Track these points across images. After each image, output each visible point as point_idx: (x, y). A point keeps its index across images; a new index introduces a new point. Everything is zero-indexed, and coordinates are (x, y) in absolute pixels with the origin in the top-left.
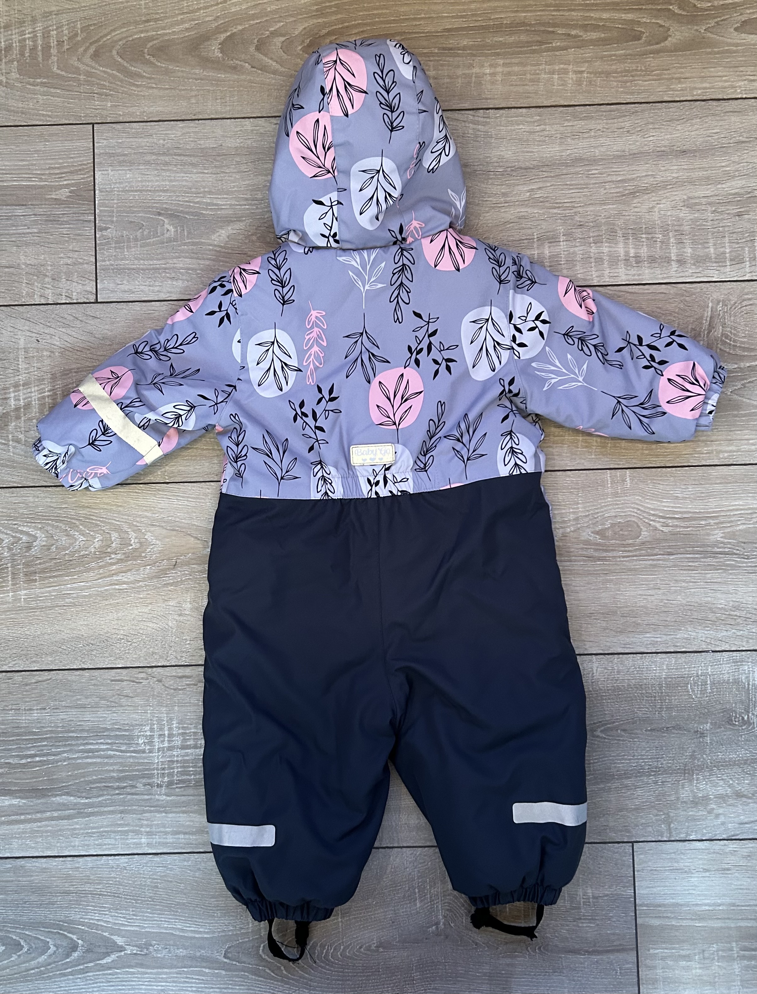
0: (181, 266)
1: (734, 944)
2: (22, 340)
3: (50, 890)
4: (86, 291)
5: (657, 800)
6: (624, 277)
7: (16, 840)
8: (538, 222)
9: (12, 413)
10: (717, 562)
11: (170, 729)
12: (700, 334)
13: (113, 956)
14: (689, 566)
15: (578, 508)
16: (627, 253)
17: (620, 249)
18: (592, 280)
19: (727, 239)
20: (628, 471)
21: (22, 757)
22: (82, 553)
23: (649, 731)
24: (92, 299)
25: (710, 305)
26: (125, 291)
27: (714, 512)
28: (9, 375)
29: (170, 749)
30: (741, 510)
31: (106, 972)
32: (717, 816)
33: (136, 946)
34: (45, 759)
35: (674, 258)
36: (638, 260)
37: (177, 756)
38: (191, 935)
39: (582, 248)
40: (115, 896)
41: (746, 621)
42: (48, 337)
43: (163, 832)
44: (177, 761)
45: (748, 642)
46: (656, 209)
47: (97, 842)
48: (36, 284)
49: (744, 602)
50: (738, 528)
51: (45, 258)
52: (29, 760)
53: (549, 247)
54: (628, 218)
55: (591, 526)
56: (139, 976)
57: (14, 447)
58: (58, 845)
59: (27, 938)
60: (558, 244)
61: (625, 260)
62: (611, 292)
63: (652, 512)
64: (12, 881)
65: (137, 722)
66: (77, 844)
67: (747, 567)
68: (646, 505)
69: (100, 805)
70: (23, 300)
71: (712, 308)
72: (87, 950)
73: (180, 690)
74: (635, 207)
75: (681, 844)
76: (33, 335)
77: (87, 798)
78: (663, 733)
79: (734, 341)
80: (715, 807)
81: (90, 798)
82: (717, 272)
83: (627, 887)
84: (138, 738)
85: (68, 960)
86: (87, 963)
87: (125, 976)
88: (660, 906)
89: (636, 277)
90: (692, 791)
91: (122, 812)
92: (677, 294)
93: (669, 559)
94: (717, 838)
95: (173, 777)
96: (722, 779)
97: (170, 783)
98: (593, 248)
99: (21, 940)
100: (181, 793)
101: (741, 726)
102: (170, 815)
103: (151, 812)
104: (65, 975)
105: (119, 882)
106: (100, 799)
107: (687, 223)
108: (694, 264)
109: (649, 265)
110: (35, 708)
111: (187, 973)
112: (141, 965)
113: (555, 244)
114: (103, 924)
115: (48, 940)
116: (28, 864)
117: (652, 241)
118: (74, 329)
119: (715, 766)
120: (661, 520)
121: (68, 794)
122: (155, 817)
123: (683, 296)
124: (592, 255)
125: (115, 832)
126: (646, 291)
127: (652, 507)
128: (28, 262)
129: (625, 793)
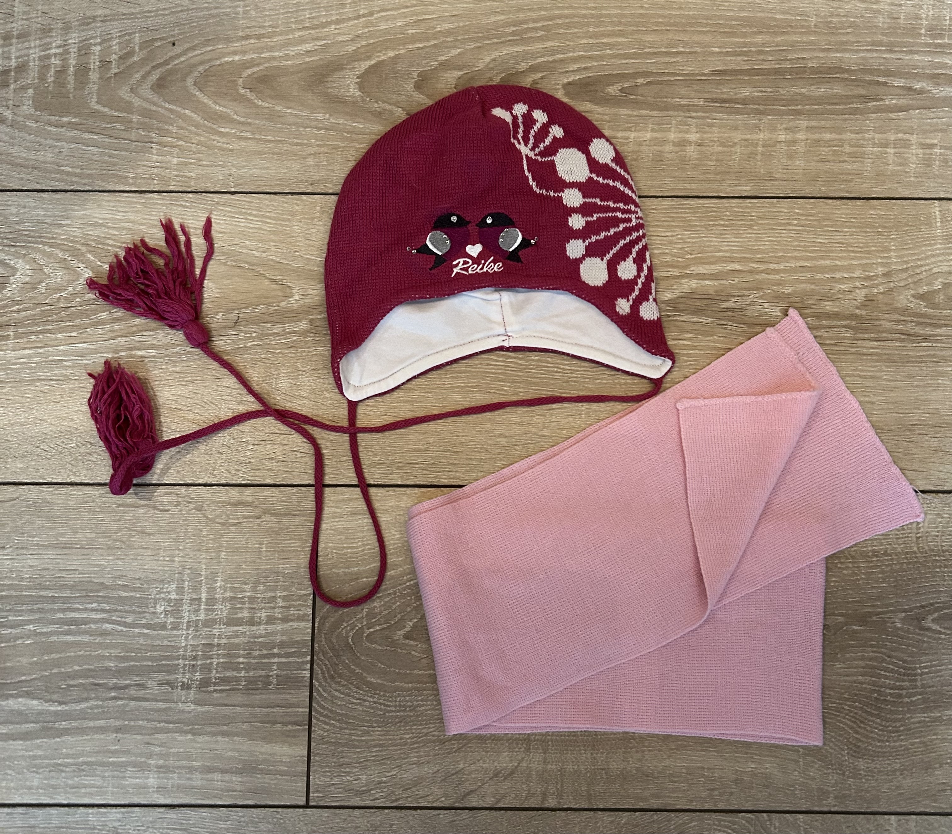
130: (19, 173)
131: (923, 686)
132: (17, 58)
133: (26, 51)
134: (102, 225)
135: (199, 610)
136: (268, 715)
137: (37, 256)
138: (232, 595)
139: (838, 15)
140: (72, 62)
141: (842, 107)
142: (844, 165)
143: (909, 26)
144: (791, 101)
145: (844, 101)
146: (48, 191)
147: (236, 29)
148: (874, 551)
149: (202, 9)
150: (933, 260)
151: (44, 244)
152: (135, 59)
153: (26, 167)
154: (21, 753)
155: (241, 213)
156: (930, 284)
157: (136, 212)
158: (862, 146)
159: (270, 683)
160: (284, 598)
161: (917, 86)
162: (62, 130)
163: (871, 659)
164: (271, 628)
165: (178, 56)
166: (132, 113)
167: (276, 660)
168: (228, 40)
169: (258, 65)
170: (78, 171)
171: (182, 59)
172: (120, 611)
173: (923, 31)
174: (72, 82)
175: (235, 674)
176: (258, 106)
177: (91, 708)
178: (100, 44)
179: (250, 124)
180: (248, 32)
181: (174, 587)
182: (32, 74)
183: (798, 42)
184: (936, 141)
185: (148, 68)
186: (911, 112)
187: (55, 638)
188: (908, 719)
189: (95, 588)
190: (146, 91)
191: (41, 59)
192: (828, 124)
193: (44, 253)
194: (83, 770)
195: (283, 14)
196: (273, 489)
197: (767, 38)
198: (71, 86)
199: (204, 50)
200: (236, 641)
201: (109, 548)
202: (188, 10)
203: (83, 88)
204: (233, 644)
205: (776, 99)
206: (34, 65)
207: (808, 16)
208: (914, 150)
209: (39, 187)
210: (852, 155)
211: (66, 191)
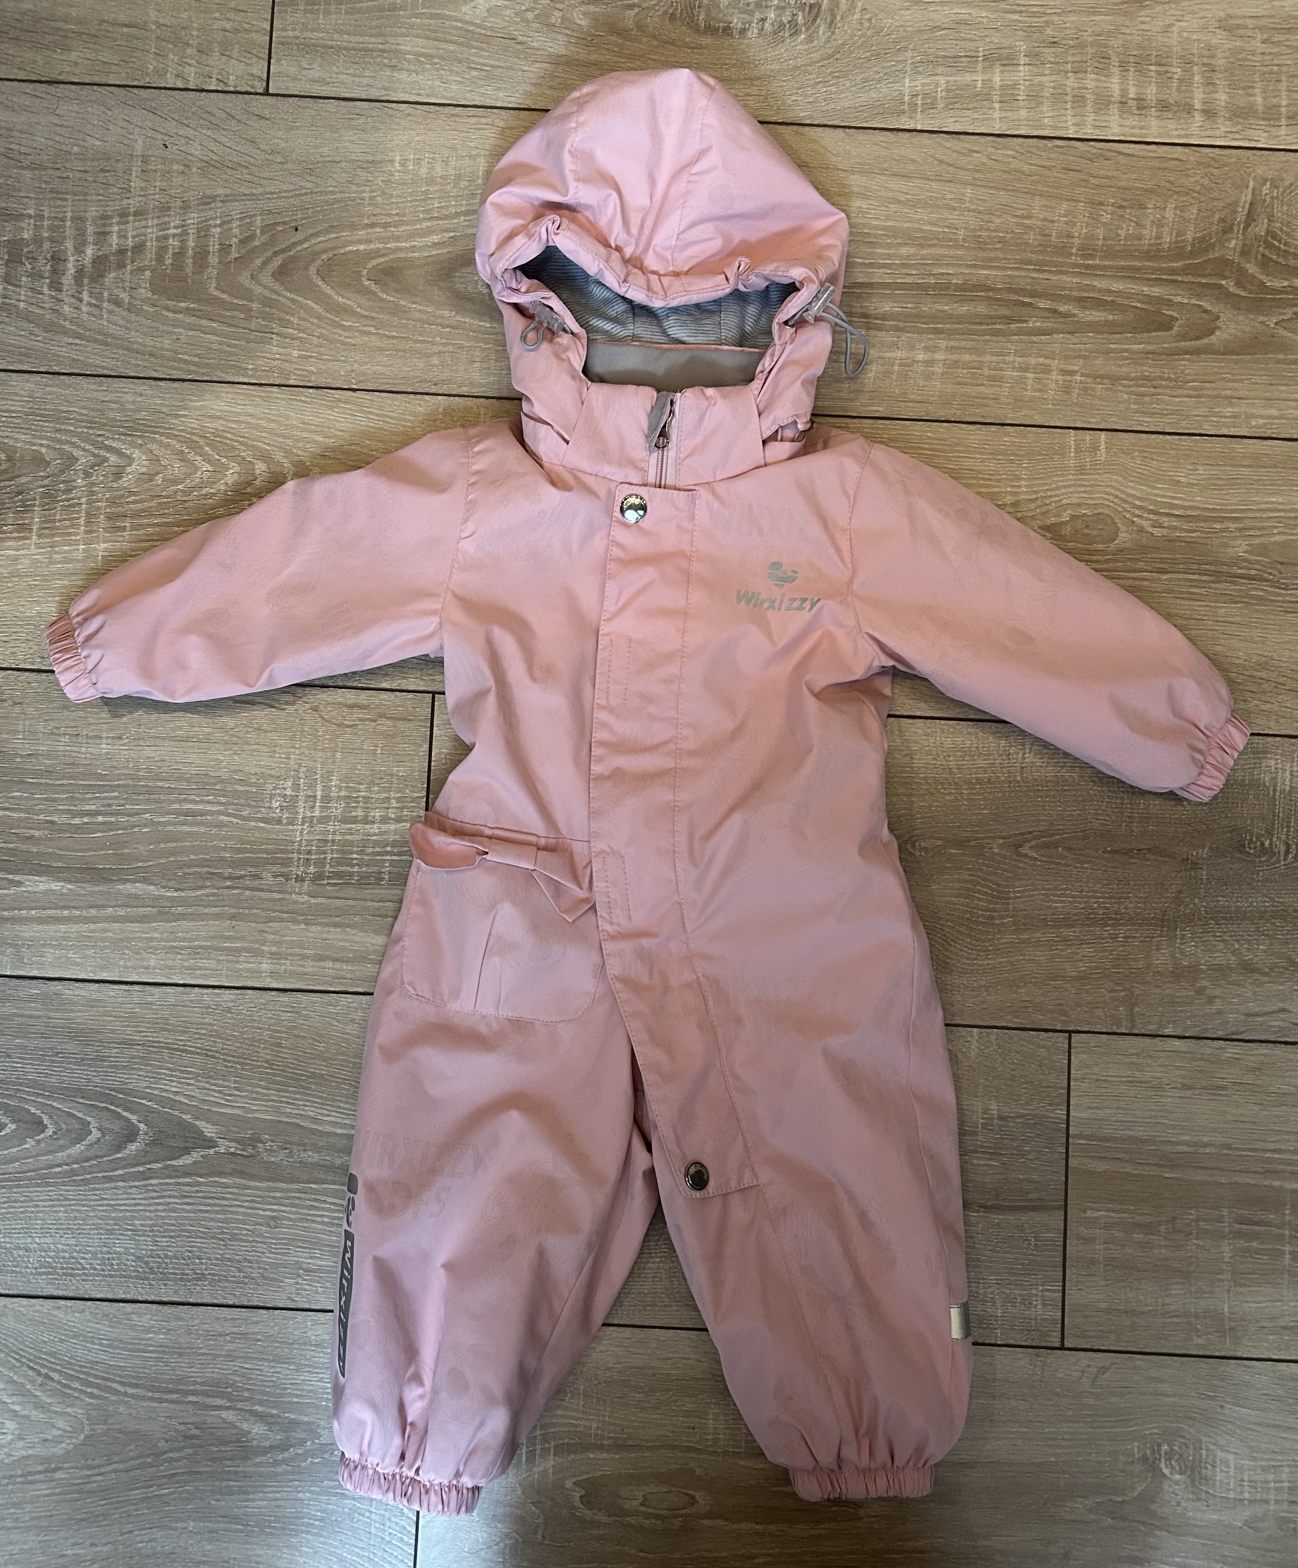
0: (408, 48)
1: (1225, 1212)
2: (140, 142)
3: (100, 1036)
4: (252, 75)
5: (1114, 967)
6: (1117, 130)
7: (52, 951)
8: (986, 32)
9: (112, 258)
10: (1235, 590)
11: (327, 788)
12: (1231, 228)
13: (195, 1155)
14: (1192, 593)
15: (1019, 487)
16: (1124, 92)
17: (1114, 85)
18: (1067, 129)
19: (1284, 86)
20: (1103, 435)
21: (74, 814)
22: (204, 491)
23: (1108, 852)
24: (260, 87)
25: (1251, 184)
26: (314, 81)
27: (1235, 511)
28: (115, 196)
29: (324, 820)
30: (1280, 511)
31: (181, 1180)
32: (1211, 1000)
33: (235, 1141)
34: (113, 819)
35: (1198, 106)
36: (1142, 105)
37: (334, 833)
38: (328, 1129)
39: (1053, 78)
40: (207, 1055)
41: (1276, 687)
42: (183, 141)
43: (300, 955)
44: (333, 841)
45: (1277, 721)
46: (1174, 29)
47: (186, 964)
48: (171, 56)
49: (1276, 657)
50: (1272, 539)
51: (189, 17)
52: (86, 820)
53: (1002, 72)
54: (1130, 38)
55: (1039, 516)
56: (236, 1191)
57: (110, 312)
58: (122, 963)
59: (53, 1112)
60: (1015, 68)
61: (1121, 102)
62: (1094, 151)
63: (1137, 503)
64: (38, 1017)
65: (273, 772)
66: (152, 963)
67: (1283, 602)
68: (1129, 491)
69: (198, 902)
70: (148, 80)
71: (1253, 189)
72: (153, 1141)
73: (348, 726)
74: (1143, 23)
75: (1148, 1040)
76: (159, 136)
77: (176, 890)
78: (1132, 858)
79: (1285, 244)
80: (1207, 984)
81: (181, 890)
82: (1265, 135)
83: (1057, 1105)
84: (271, 799)
85: (119, 1155)
86: (150, 1163)
87: (213, 1190)
88: (1107, 1140)
89: (1137, 131)
90: (1173, 956)
91: (232, 917)
92: (1198, 163)
93: (1160, 579)
94: (1208, 1035)
95: (324, 865)
96: (1223, 941)
97: (318, 877)
98: (1071, 80)
99: (43, 1116)
100: (333, 894)
101: (1259, 857)
102: (313, 928)
103: (282, 920)
104: (111, 1179)
105: (216, 1031)
106: (198, 893)
107: (1224, 55)
108: (1230, 119)
109: (1158, 114)
110: (105, 735)
111: (317, 1192)
112: (241, 1174)
113: (1011, 68)
114: (182, 1100)
115: (89, 1119)
116: (69, 991)
117: (1164, 76)
118: (225, 133)
119: (1212, 918)
120: (1151, 516)
121: (145, 880)
122: (289, 929)
123: (1209, 166)
124: (1068, 90)
125: (218, 949)
126: (1151, 154)
127: (1138, 494)
128: (161, 21)
129: (1062, 950)
130: (136, 359)
131: (1014, 909)
132: (134, 237)
133: (143, 230)
134: (220, 418)
135: (313, 807)
136: (379, 909)
137: (154, 447)
138: (347, 794)
139: (988, 229)
140: (191, 244)
141: (984, 327)
142: (982, 389)
143: (1061, 245)
144: (934, 318)
145: (986, 321)
146: (165, 379)
147: (362, 216)
148: (977, 779)
149: (326, 193)
150: (1063, 491)
151: (162, 435)
152: (257, 243)
153: (143, 354)
154: (138, 935)
155: (363, 412)
156: (1059, 515)
157: (256, 406)
158: (1001, 369)
159: (382, 879)
160: (398, 800)
161: (1063, 308)
162: (180, 316)
163: (967, 881)
164: (384, 827)
165: (300, 242)
166: (252, 301)
167: (389, 857)
168: (353, 227)
169: (383, 255)
170: (196, 359)
171: (305, 246)
172: (236, 804)
173: (1074, 250)
174: (191, 265)
175: (348, 869)
176: (382, 300)
177: (207, 896)
178: (220, 226)
179: (373, 318)
180: (374, 219)
181: (290, 783)
182: (150, 255)
183: (945, 256)
184: (1077, 368)
185: (269, 254)
186: (1055, 336)
187: (172, 828)
188: (998, 939)
189: (212, 781)
190: (266, 278)
191: (158, 239)
192: (969, 344)
193: (161, 443)
194: (198, 953)
195: (411, 202)
196: (389, 693)
197: (912, 250)
198: (189, 270)
199: (328, 237)
200: (347, 837)
201: (226, 743)
202: (312, 193)
203: (202, 272)
204: (346, 840)
205: (917, 316)
206: (151, 245)
207: (957, 229)
208: (1054, 376)
209: (156, 375)
210: (991, 378)
211: (184, 380)
